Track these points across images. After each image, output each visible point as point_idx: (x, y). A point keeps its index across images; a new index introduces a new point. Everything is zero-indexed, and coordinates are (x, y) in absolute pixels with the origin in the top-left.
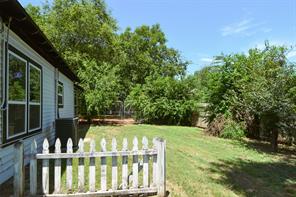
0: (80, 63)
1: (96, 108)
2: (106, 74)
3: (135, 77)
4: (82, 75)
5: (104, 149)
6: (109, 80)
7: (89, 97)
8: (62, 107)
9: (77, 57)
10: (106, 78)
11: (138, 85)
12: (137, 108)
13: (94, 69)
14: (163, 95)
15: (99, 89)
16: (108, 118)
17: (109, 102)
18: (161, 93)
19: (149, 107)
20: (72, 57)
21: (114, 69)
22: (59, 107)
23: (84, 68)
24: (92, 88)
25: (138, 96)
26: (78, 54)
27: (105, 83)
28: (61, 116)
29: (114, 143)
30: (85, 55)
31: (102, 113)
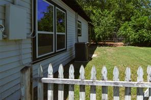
0: (92, 12)
1: (101, 36)
2: (107, 16)
3: (123, 18)
4: (93, 18)
5: (105, 78)
6: (108, 20)
7: (96, 30)
8: (81, 36)
9: (90, 8)
10: (106, 19)
11: (127, 22)
12: (125, 36)
13: (100, 14)
14: (144, 28)
15: (102, 26)
16: (107, 42)
17: (108, 32)
18: (142, 26)
19: (133, 35)
20: (88, 8)
21: (111, 13)
22: (78, 36)
23: (94, 14)
24: (98, 25)
25: (127, 29)
26: (91, 7)
27: (106, 22)
28: (79, 41)
29: (116, 73)
30: (95, 7)
31: (104, 39)
